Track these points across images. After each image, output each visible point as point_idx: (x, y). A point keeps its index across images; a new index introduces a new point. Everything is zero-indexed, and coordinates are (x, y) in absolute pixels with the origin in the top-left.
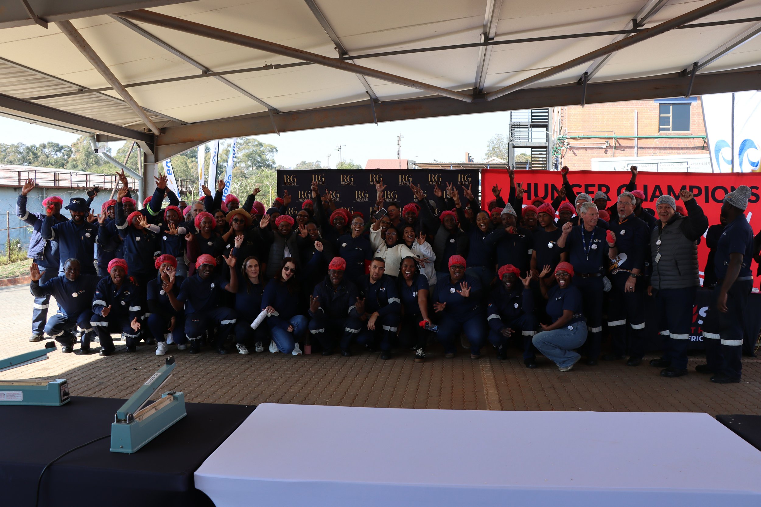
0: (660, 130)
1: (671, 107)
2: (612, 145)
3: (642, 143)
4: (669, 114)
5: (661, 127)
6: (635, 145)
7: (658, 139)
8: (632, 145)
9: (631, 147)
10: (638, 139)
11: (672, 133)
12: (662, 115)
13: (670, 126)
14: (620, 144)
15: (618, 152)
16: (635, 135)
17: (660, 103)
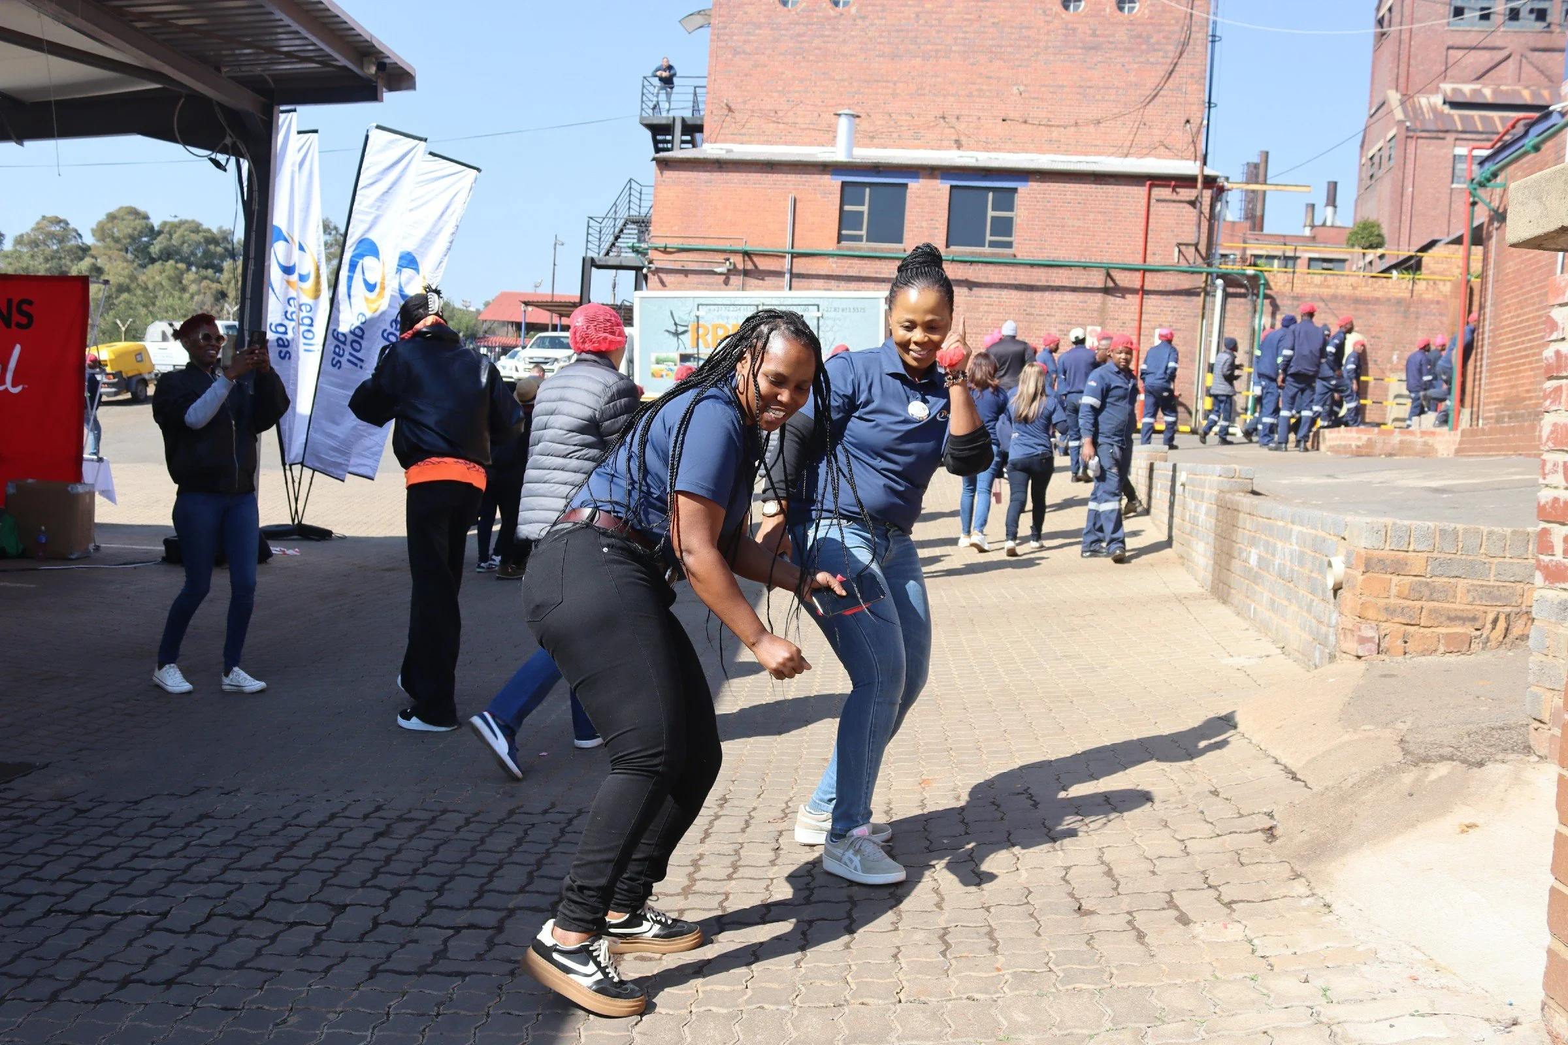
0: (840, 238)
1: (868, 190)
2: (740, 266)
3: (801, 265)
4: (863, 204)
5: (844, 232)
6: (787, 266)
7: (835, 259)
8: (779, 269)
9: (780, 274)
10: (792, 257)
11: (865, 246)
12: (847, 208)
13: (864, 232)
14: (756, 266)
15: (752, 281)
16: (788, 248)
17: (844, 185)
